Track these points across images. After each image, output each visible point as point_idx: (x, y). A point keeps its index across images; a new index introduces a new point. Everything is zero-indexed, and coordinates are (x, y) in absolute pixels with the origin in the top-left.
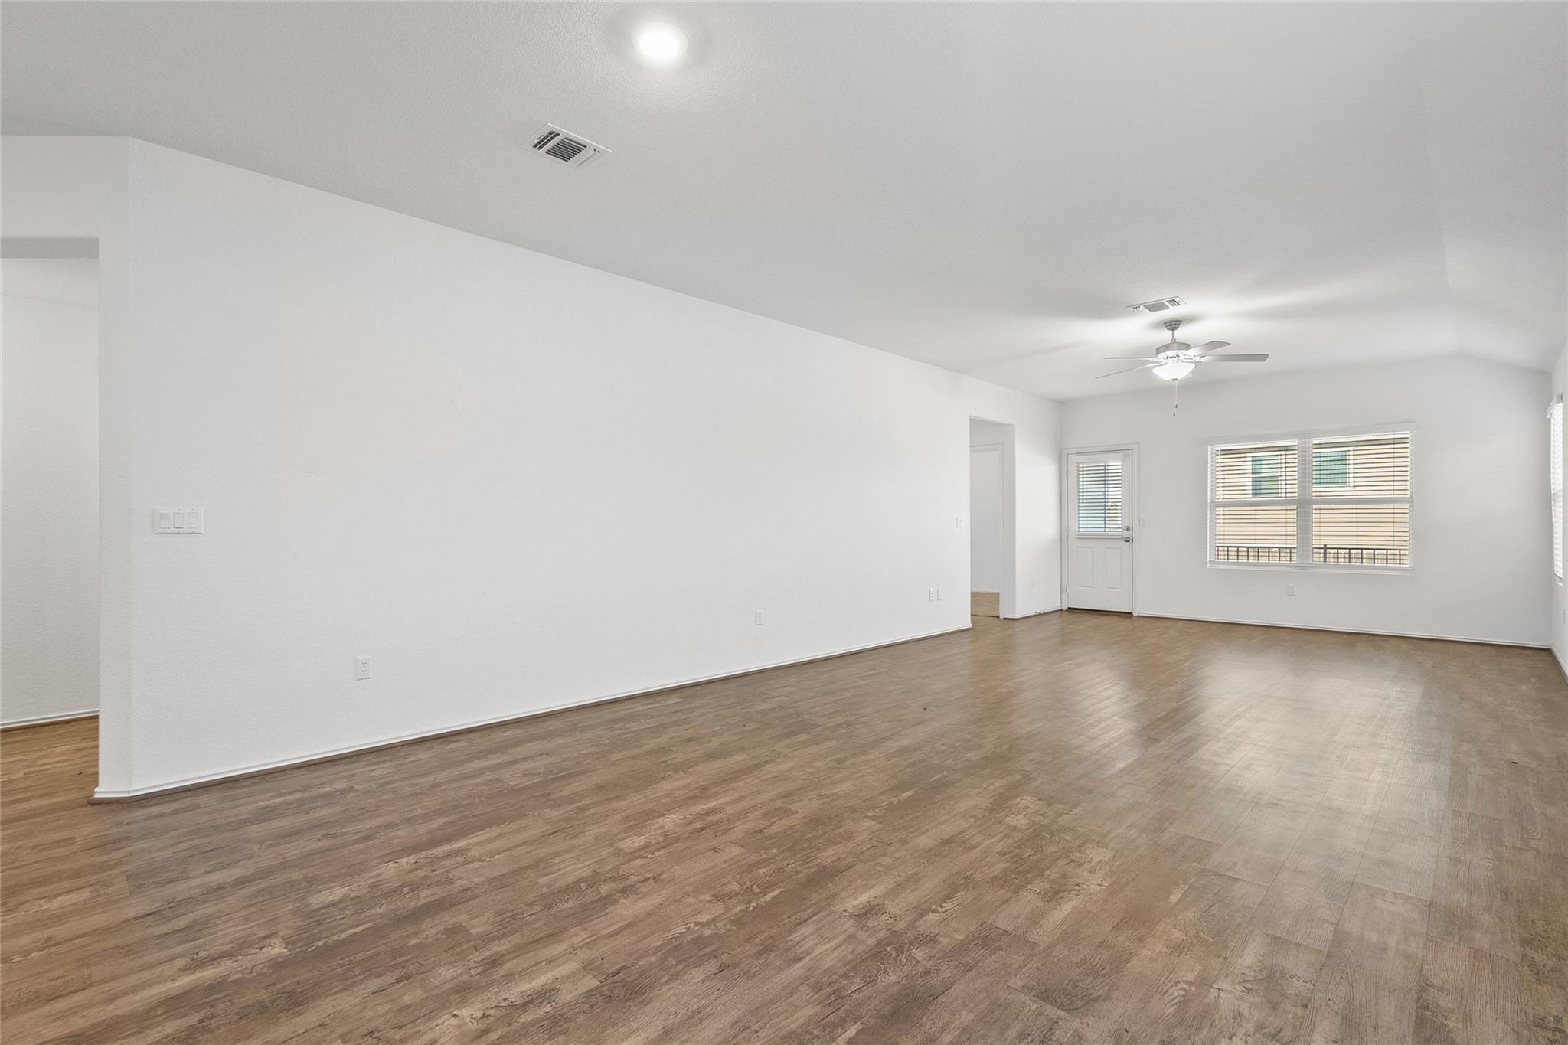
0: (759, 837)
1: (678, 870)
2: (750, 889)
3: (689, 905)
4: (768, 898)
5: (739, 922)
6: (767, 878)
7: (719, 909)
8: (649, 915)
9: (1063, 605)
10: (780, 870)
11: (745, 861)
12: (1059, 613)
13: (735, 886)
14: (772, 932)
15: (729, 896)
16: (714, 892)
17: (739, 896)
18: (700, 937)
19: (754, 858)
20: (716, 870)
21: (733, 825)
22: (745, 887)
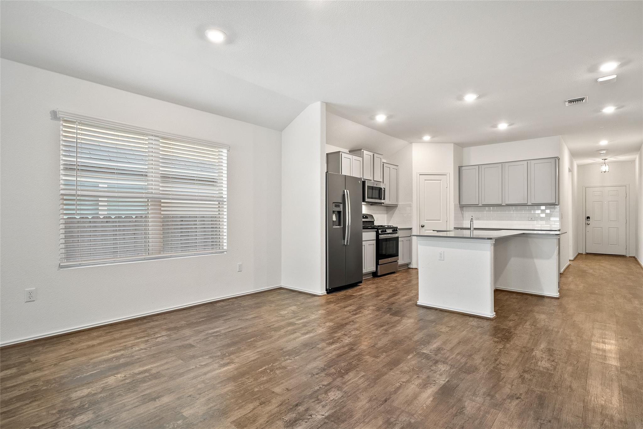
0: (263, 399)
1: (304, 379)
2: (271, 371)
3: (295, 365)
4: (264, 368)
5: (276, 360)
6: (263, 375)
7: (284, 364)
8: (310, 362)
10: (256, 379)
11: (272, 384)
13: (278, 372)
14: (265, 358)
15: (280, 368)
16: (286, 369)
17: (276, 368)
18: (289, 356)
19: (267, 386)
20: (286, 379)
21: (278, 409)
22: (273, 372)
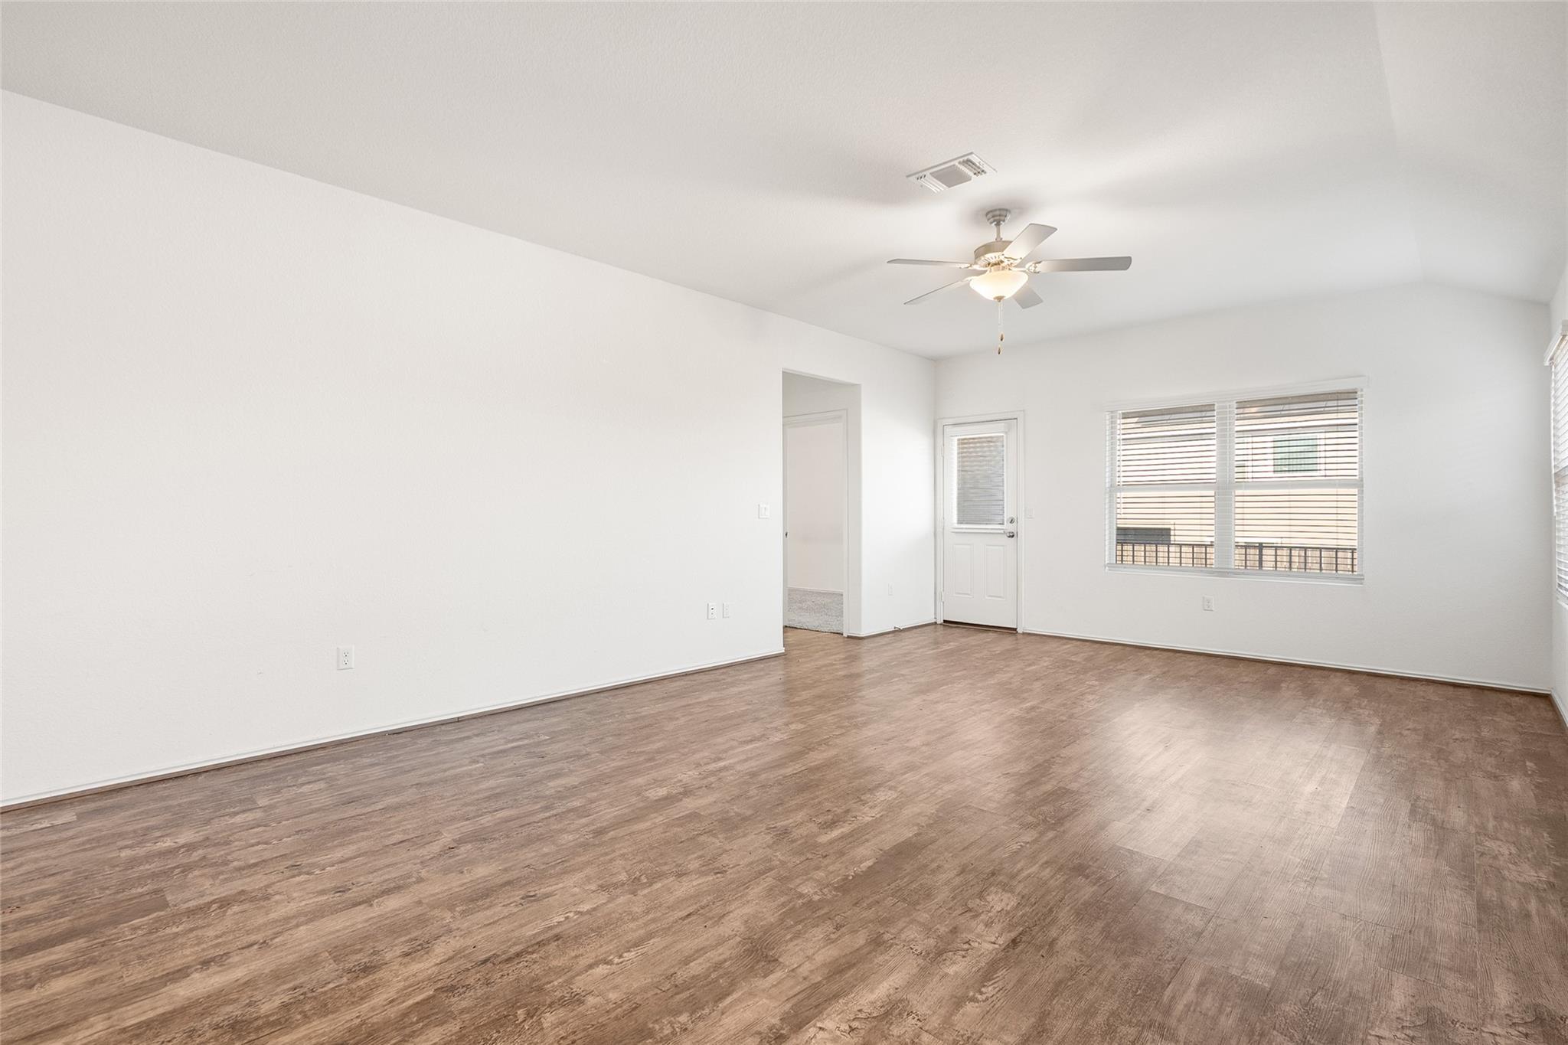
9: (938, 618)
12: (933, 627)
